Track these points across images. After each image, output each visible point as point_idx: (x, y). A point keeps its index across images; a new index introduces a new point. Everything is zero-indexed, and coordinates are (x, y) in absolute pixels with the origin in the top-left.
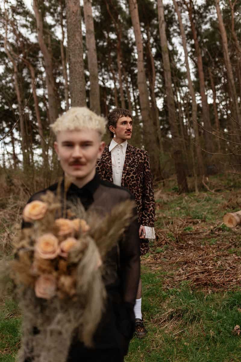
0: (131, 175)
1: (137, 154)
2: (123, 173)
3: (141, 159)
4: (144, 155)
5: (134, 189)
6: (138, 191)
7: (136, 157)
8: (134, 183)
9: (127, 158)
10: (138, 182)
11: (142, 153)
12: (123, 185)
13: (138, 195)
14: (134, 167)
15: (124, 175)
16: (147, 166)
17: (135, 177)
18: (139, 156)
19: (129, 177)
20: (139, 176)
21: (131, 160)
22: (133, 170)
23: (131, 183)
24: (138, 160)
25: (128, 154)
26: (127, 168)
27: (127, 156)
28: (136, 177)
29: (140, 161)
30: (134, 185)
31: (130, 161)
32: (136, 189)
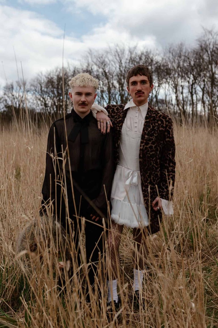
0: (149, 145)
1: (158, 121)
2: (141, 142)
3: (162, 127)
4: (166, 121)
5: (153, 161)
6: (156, 163)
7: (157, 124)
8: (153, 154)
9: (147, 125)
10: (157, 153)
11: (164, 120)
12: (141, 156)
13: (157, 166)
14: (154, 136)
15: (142, 145)
16: (168, 135)
17: (153, 147)
18: (160, 122)
19: (148, 146)
20: (159, 146)
21: (150, 127)
22: (152, 139)
23: (149, 154)
24: (158, 128)
25: (148, 120)
26: (146, 136)
27: (146, 122)
28: (155, 147)
29: (161, 129)
30: (152, 156)
31: (149, 129)
32: (154, 161)
